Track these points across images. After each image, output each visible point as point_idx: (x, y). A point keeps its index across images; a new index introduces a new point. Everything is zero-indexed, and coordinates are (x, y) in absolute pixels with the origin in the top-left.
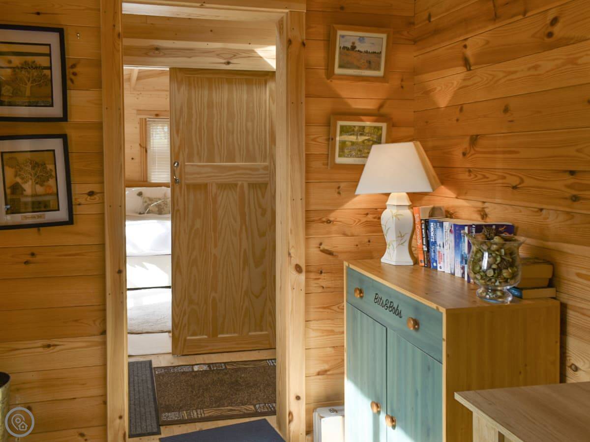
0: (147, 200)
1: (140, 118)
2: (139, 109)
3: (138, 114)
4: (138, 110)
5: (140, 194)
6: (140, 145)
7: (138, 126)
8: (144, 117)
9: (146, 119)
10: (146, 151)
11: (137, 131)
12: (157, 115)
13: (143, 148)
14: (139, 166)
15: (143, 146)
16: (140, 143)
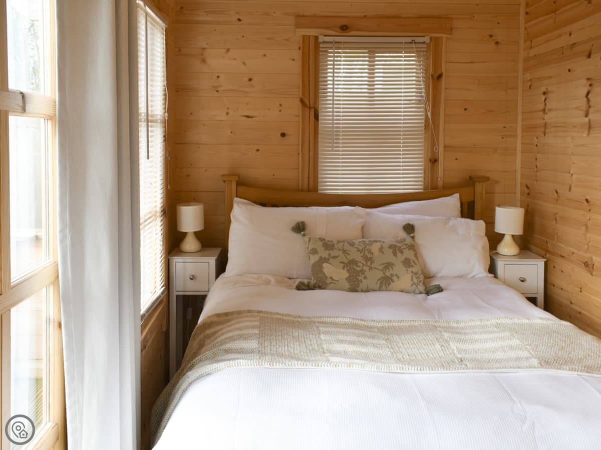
0: (319, 246)
1: (304, 36)
2: (301, 13)
3: (298, 26)
4: (298, 16)
5: (300, 228)
6: (302, 101)
7: (297, 55)
8: (312, 32)
9: (316, 38)
10: (316, 117)
11: (297, 66)
12: (344, 28)
13: (310, 108)
14: (299, 154)
15: (310, 104)
16: (301, 96)
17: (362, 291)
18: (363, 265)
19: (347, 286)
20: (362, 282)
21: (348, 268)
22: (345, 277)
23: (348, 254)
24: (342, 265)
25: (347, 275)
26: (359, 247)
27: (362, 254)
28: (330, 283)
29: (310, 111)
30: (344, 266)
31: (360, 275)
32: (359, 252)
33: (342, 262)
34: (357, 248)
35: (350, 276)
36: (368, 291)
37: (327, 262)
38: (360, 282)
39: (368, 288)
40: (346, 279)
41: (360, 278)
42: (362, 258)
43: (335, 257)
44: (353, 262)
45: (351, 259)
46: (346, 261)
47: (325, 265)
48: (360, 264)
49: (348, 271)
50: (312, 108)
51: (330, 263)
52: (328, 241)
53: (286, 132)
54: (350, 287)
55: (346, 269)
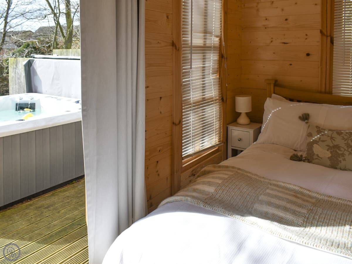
5: (305, 118)
6: (321, 32)
10: (332, 42)
11: (318, 9)
13: (327, 36)
14: (319, 67)
15: (327, 34)
16: (321, 29)
17: (341, 169)
18: (345, 150)
19: (329, 163)
20: (341, 162)
21: (332, 150)
22: (328, 157)
23: (334, 140)
24: (328, 148)
25: (330, 155)
26: (344, 136)
27: (346, 142)
28: (316, 159)
29: (327, 38)
30: (329, 149)
31: (341, 157)
32: (343, 140)
33: (327, 146)
34: (343, 137)
35: (331, 157)
36: (346, 170)
37: (317, 144)
38: (339, 162)
39: (345, 167)
40: (329, 158)
41: (340, 159)
42: (345, 145)
43: (323, 141)
44: (337, 147)
45: (335, 144)
46: (331, 145)
47: (315, 145)
48: (342, 149)
49: (331, 152)
50: (329, 36)
51: (318, 145)
52: (322, 129)
53: (310, 53)
54: (330, 164)
55: (330, 151)
